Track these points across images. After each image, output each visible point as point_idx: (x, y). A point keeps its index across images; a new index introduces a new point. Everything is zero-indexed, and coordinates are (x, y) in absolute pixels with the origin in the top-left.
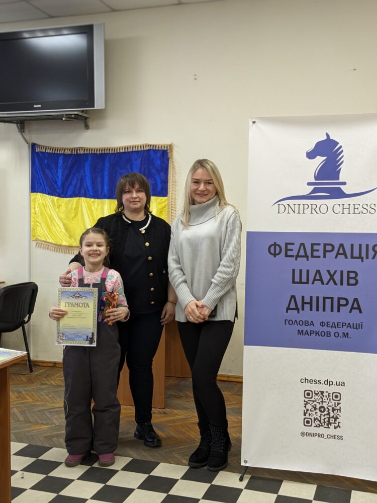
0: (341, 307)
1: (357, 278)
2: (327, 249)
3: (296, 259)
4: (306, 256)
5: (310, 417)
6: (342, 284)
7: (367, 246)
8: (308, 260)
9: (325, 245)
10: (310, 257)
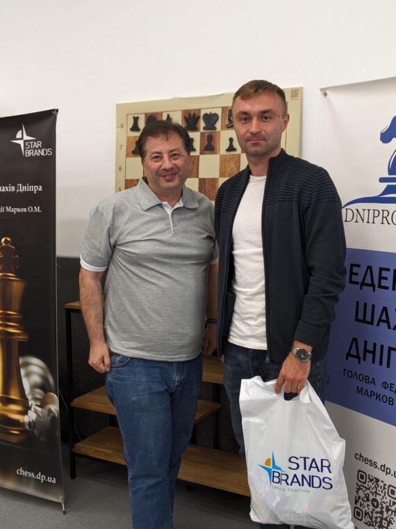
3: (361, 288)
4: (372, 285)
5: (361, 508)
8: (374, 290)
9: (395, 271)
10: (377, 286)
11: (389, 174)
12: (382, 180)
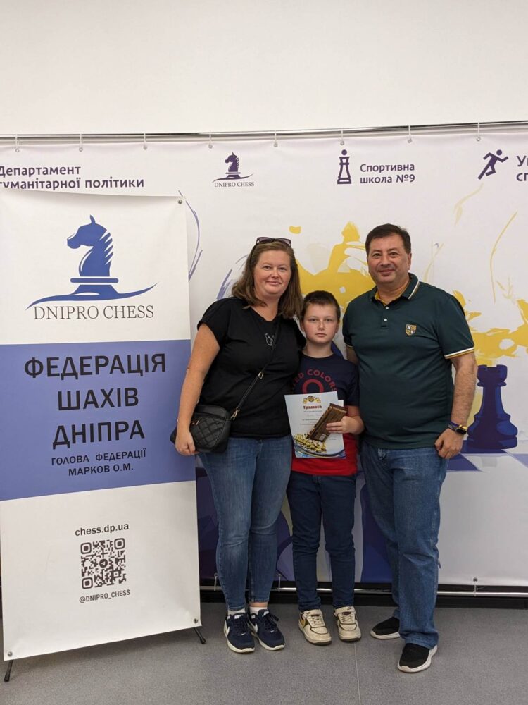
0: (120, 434)
1: (137, 396)
2: (100, 363)
3: (62, 379)
4: (75, 373)
5: (90, 576)
6: (119, 405)
7: (146, 356)
8: (77, 378)
9: (97, 358)
10: (79, 374)
11: (81, 275)
12: (74, 280)
